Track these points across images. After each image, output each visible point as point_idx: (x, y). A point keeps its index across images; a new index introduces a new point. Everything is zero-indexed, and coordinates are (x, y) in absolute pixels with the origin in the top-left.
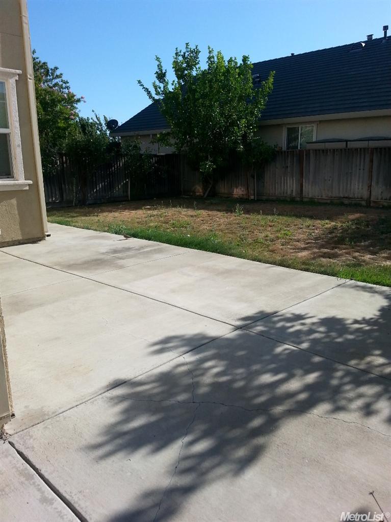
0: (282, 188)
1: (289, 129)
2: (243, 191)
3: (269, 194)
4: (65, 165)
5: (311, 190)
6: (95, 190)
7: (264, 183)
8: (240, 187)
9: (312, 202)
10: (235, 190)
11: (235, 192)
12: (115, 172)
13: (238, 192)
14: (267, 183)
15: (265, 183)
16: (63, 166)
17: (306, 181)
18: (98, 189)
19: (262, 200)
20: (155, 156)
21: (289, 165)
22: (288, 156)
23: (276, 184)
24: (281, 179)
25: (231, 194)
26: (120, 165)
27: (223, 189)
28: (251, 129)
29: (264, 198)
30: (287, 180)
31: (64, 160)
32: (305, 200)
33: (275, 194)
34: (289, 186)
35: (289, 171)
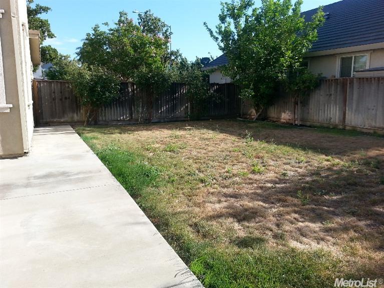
0: (326, 115)
1: (343, 59)
2: (289, 116)
3: (313, 120)
4: (135, 92)
5: (354, 119)
6: (160, 112)
7: (308, 109)
8: (287, 112)
9: (355, 132)
10: (283, 114)
11: (283, 116)
12: (178, 97)
13: (285, 116)
14: (311, 109)
15: (310, 110)
16: (134, 92)
17: (349, 110)
18: (162, 110)
19: (306, 126)
20: (217, 84)
21: (333, 92)
22: (332, 84)
23: (320, 111)
24: (325, 106)
25: (279, 118)
26: (183, 92)
27: (273, 113)
28: (296, 59)
29: (308, 124)
30: (330, 108)
31: (135, 87)
32: (347, 128)
33: (319, 120)
34: (333, 114)
35: (332, 99)
